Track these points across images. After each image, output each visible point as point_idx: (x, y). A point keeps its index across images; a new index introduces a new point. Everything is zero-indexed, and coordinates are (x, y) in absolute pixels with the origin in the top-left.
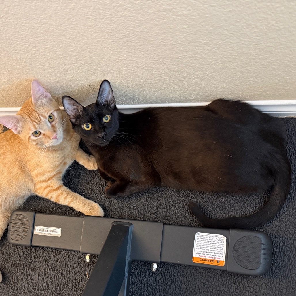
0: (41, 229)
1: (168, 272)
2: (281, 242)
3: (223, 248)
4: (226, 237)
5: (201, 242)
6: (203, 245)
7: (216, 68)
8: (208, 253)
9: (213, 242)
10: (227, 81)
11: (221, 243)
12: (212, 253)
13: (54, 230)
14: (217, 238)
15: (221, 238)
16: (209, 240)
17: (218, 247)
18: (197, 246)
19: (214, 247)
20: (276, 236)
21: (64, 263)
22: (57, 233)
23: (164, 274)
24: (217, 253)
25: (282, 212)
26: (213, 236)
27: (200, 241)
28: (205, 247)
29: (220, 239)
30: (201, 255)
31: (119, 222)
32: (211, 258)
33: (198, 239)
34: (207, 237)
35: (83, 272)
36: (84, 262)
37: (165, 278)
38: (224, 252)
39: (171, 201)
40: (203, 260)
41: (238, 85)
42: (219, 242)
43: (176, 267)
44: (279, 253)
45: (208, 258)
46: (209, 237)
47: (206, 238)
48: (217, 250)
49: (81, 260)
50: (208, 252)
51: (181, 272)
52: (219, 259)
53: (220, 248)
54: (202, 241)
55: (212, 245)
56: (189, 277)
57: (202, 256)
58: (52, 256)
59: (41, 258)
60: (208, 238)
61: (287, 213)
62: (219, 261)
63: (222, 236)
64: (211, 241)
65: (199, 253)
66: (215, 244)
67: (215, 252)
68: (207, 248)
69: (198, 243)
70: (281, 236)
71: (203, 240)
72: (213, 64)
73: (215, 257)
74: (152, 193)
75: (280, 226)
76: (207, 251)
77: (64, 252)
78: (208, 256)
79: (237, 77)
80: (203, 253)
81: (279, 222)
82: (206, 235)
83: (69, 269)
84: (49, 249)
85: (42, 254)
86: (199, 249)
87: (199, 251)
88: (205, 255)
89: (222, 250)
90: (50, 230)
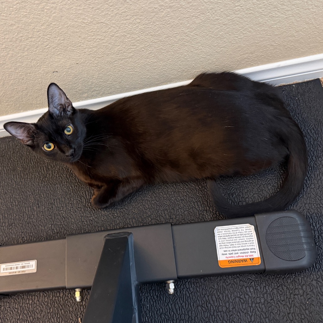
0: (8, 267)
1: (190, 292)
2: (317, 222)
3: (253, 241)
4: (252, 226)
5: (224, 239)
6: (227, 242)
7: (197, 22)
8: (236, 252)
9: (239, 235)
10: (210, 41)
11: (248, 234)
12: (240, 250)
13: (26, 265)
14: (243, 229)
15: (247, 228)
16: (232, 234)
17: (247, 240)
18: (220, 245)
19: (242, 242)
20: (308, 216)
21: (45, 312)
22: (31, 268)
23: (184, 296)
24: (247, 249)
25: (306, 186)
26: (237, 228)
27: (222, 238)
28: (230, 244)
29: (246, 230)
30: (228, 256)
31: (113, 234)
32: (241, 258)
33: (219, 236)
34: (229, 230)
35: (74, 319)
36: (73, 304)
37: (187, 301)
38: (255, 245)
39: (172, 199)
40: (232, 261)
41: (223, 47)
42: (246, 234)
43: (198, 284)
44: (319, 236)
45: (237, 258)
46: (232, 230)
47: (229, 232)
48: (246, 245)
49: (69, 302)
50: (236, 250)
51: (206, 288)
52: (252, 256)
53: (250, 241)
54: (224, 237)
55: (238, 240)
56: (219, 294)
57: (230, 257)
58: (27, 305)
59: (13, 312)
60: (231, 232)
61: (313, 186)
62: (253, 259)
63: (248, 225)
64: (236, 235)
65: (225, 254)
66: (242, 238)
67: (245, 248)
68: (233, 245)
69: (221, 240)
70: (314, 214)
71: (225, 235)
72: (193, 16)
73: (247, 254)
74: (148, 194)
75: (309, 204)
76: (234, 249)
77: (43, 296)
78: (237, 255)
79: (221, 34)
80: (229, 252)
81: (307, 199)
82: (228, 228)
83: (54, 320)
84: (23, 297)
85: (14, 306)
86: (223, 248)
87: (224, 251)
88: (234, 255)
89: (252, 243)
90: (20, 265)
